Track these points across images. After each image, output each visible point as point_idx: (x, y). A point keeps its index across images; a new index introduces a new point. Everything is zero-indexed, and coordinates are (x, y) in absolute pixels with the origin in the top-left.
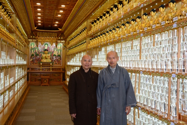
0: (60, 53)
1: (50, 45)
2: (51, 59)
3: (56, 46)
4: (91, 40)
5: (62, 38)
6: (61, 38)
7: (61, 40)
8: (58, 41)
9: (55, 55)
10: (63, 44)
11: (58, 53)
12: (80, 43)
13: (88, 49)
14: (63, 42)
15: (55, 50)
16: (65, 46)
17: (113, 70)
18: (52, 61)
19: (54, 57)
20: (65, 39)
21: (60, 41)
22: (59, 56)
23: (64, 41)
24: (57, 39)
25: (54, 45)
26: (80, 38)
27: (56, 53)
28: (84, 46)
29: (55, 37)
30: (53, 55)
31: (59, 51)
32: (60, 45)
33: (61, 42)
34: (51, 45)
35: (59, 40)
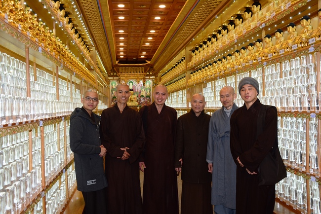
0: (148, 92)
1: (135, 83)
2: (137, 102)
3: (144, 84)
4: (192, 73)
5: (151, 73)
6: (149, 73)
7: (149, 75)
8: (146, 77)
9: (143, 96)
10: (152, 81)
11: (146, 93)
12: (177, 78)
13: (189, 86)
14: (152, 79)
15: (143, 89)
16: (155, 84)
17: (228, 112)
18: (139, 104)
19: (142, 99)
20: (155, 75)
21: (148, 77)
22: (148, 96)
23: (154, 77)
24: (144, 75)
25: (141, 82)
26: (177, 71)
27: (143, 93)
28: (182, 82)
29: (143, 72)
30: (140, 96)
31: (148, 91)
32: (149, 83)
33: (150, 79)
34: (137, 83)
35: (147, 75)
